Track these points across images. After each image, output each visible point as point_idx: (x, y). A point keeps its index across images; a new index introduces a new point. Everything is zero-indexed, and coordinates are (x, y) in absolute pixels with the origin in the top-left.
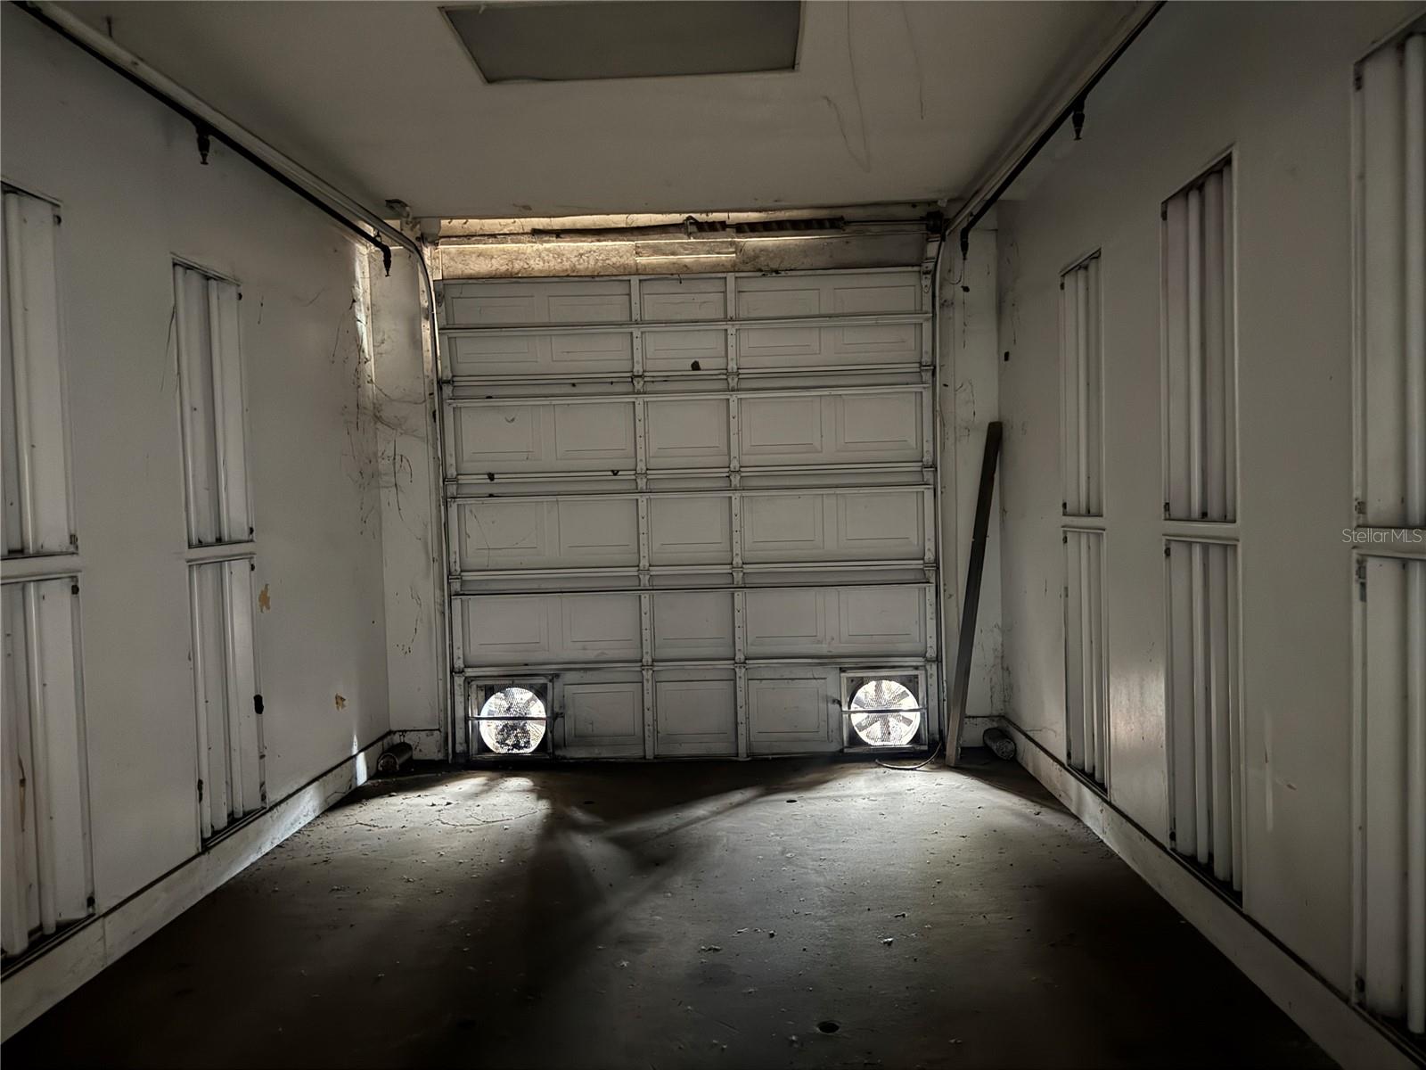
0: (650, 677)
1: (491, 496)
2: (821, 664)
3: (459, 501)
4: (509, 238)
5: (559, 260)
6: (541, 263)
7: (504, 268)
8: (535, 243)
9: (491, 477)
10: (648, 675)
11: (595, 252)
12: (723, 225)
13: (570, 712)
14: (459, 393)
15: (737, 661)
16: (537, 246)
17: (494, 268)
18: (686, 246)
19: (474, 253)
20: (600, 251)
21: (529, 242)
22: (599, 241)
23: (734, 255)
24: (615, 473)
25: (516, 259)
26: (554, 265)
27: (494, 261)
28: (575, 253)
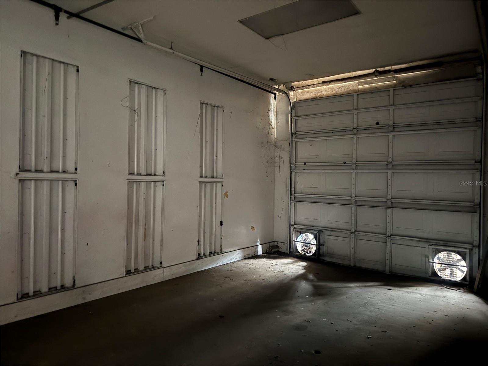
0: (354, 237)
1: (304, 170)
2: (422, 241)
3: (295, 171)
4: (315, 86)
5: (332, 91)
6: (326, 93)
7: (314, 96)
8: (324, 86)
9: (305, 164)
10: (353, 236)
11: (344, 86)
12: (389, 71)
13: (326, 245)
14: (298, 137)
15: (387, 235)
16: (325, 87)
17: (311, 96)
18: (376, 80)
19: (306, 92)
20: (346, 86)
21: (322, 86)
22: (345, 82)
23: (395, 82)
24: (345, 163)
25: (318, 92)
26: (330, 93)
27: (312, 93)
28: (338, 88)
